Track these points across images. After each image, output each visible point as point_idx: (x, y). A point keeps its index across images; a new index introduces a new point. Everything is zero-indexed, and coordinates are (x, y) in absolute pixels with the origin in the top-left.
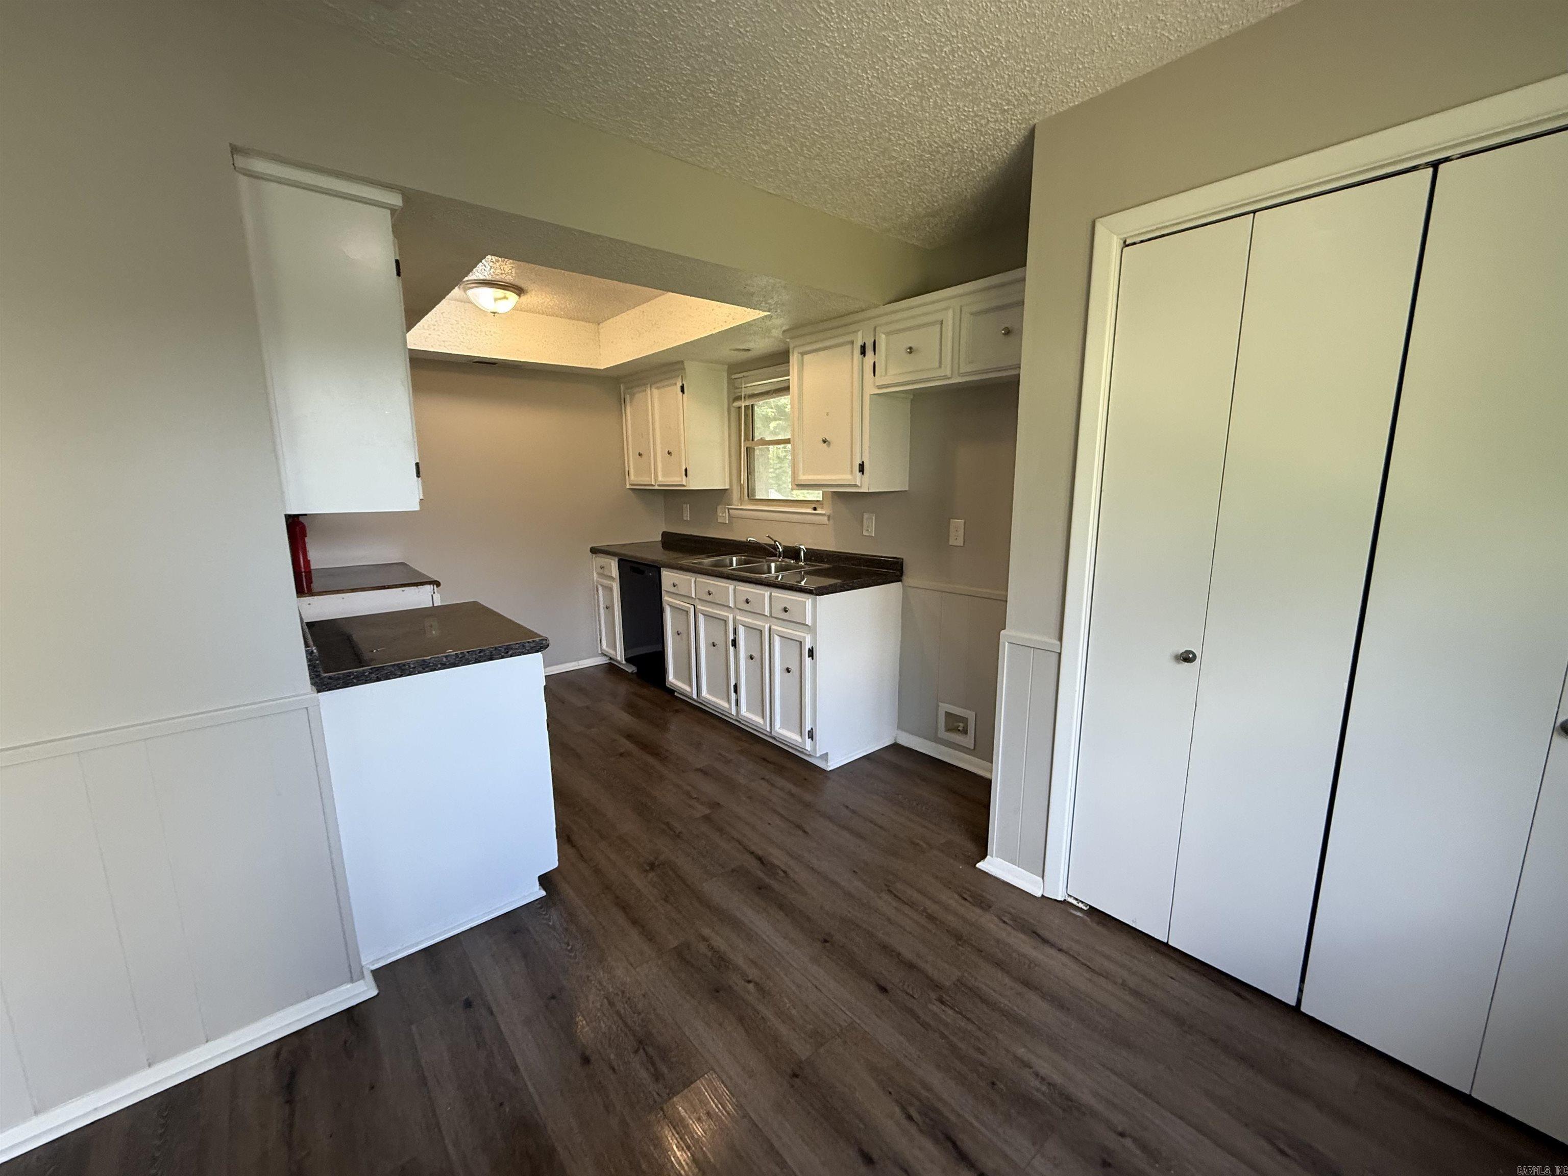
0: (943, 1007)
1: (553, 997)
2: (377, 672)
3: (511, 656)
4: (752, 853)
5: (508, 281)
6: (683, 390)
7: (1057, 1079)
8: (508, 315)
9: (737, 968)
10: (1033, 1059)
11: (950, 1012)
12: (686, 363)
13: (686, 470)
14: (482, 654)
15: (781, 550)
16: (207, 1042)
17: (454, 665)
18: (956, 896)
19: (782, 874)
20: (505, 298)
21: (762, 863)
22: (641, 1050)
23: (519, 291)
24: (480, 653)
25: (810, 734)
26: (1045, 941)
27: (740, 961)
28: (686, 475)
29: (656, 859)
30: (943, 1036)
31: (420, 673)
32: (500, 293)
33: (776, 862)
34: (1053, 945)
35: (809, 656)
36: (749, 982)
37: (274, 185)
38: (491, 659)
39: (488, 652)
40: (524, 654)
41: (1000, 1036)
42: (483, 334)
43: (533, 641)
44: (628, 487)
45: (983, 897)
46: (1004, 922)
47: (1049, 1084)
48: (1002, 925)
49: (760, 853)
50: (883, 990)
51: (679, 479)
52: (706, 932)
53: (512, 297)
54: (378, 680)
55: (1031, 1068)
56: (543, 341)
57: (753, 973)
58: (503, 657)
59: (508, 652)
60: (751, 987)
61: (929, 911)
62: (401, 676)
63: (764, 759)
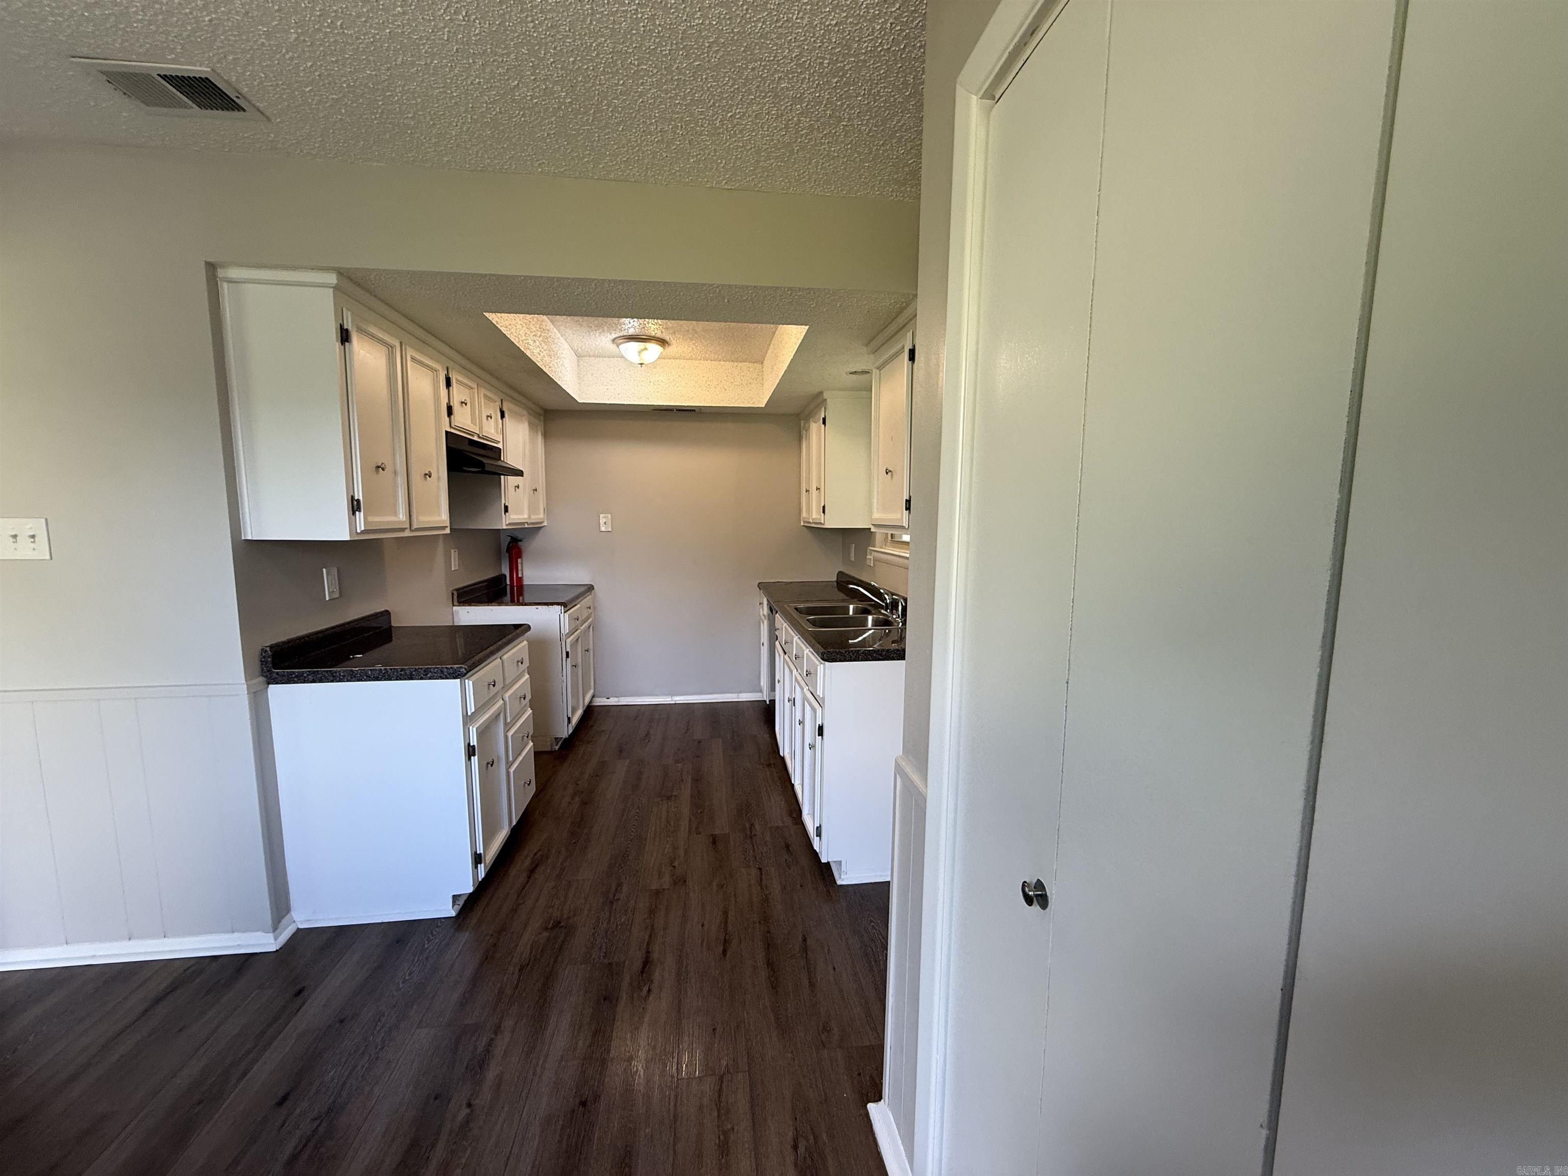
4: (648, 954)
6: (824, 423)
9: (479, 1082)
12: (826, 395)
13: (824, 507)
14: (403, 673)
15: (888, 601)
17: (377, 679)
21: (643, 969)
23: (663, 342)
24: (401, 671)
25: (819, 832)
27: (491, 1075)
28: (824, 512)
33: (656, 976)
35: (819, 735)
39: (408, 672)
44: (802, 524)
51: (819, 517)
52: (508, 1023)
57: (484, 1097)
60: (464, 1113)
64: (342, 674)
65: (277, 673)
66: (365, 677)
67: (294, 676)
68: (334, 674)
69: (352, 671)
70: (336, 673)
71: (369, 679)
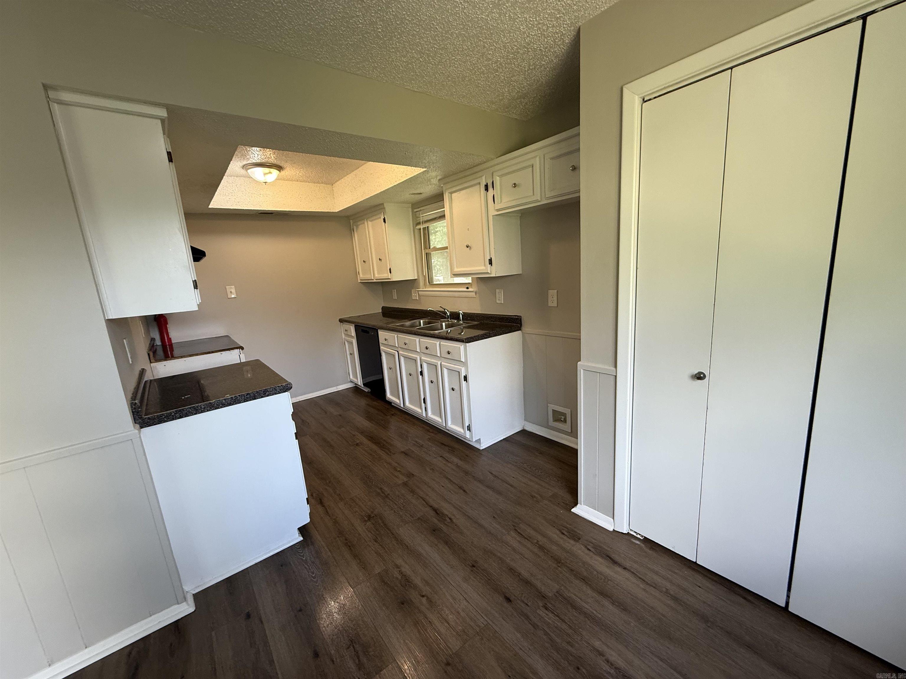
0: (547, 612)
1: (300, 610)
2: (180, 412)
3: (268, 396)
4: (431, 506)
5: (270, 162)
6: (385, 221)
7: (621, 663)
8: (273, 184)
9: (415, 587)
10: (604, 649)
11: (551, 615)
12: (385, 205)
13: (390, 269)
14: (248, 396)
15: (448, 314)
16: (86, 648)
17: (230, 404)
18: (558, 532)
19: (449, 520)
20: (270, 173)
21: (437, 513)
22: (352, 647)
23: (279, 168)
24: (247, 395)
25: (468, 428)
26: (615, 562)
27: (417, 581)
28: (390, 272)
29: (372, 512)
30: (546, 634)
31: (208, 411)
32: (267, 170)
33: (446, 512)
34: (620, 565)
35: (464, 381)
36: (423, 596)
37: (78, 109)
38: (255, 399)
39: (252, 395)
40: (276, 394)
41: (584, 633)
42: (262, 196)
43: (282, 386)
44: (359, 281)
45: (575, 532)
46: (589, 549)
47: (615, 668)
48: (587, 551)
49: (436, 506)
50: (508, 600)
51: (387, 275)
52: (399, 562)
53: (275, 172)
54: (181, 417)
55: (603, 656)
56: (299, 197)
57: (426, 590)
58: (262, 397)
59: (265, 394)
60: (424, 600)
61: (540, 543)
62: (196, 414)
63: (442, 444)
64: (203, 407)
65: (149, 418)
66: (221, 405)
67: (163, 417)
68: (197, 409)
69: (210, 403)
70: (198, 407)
71: (224, 405)
